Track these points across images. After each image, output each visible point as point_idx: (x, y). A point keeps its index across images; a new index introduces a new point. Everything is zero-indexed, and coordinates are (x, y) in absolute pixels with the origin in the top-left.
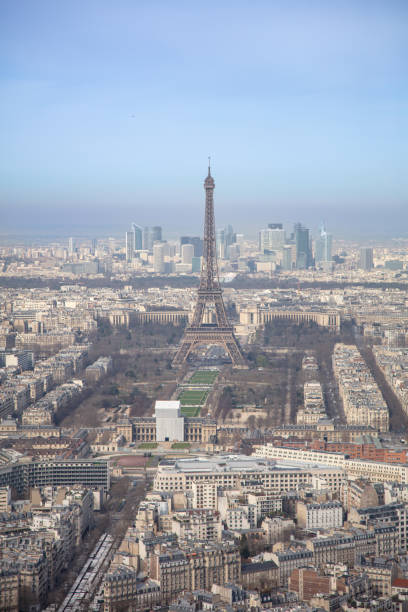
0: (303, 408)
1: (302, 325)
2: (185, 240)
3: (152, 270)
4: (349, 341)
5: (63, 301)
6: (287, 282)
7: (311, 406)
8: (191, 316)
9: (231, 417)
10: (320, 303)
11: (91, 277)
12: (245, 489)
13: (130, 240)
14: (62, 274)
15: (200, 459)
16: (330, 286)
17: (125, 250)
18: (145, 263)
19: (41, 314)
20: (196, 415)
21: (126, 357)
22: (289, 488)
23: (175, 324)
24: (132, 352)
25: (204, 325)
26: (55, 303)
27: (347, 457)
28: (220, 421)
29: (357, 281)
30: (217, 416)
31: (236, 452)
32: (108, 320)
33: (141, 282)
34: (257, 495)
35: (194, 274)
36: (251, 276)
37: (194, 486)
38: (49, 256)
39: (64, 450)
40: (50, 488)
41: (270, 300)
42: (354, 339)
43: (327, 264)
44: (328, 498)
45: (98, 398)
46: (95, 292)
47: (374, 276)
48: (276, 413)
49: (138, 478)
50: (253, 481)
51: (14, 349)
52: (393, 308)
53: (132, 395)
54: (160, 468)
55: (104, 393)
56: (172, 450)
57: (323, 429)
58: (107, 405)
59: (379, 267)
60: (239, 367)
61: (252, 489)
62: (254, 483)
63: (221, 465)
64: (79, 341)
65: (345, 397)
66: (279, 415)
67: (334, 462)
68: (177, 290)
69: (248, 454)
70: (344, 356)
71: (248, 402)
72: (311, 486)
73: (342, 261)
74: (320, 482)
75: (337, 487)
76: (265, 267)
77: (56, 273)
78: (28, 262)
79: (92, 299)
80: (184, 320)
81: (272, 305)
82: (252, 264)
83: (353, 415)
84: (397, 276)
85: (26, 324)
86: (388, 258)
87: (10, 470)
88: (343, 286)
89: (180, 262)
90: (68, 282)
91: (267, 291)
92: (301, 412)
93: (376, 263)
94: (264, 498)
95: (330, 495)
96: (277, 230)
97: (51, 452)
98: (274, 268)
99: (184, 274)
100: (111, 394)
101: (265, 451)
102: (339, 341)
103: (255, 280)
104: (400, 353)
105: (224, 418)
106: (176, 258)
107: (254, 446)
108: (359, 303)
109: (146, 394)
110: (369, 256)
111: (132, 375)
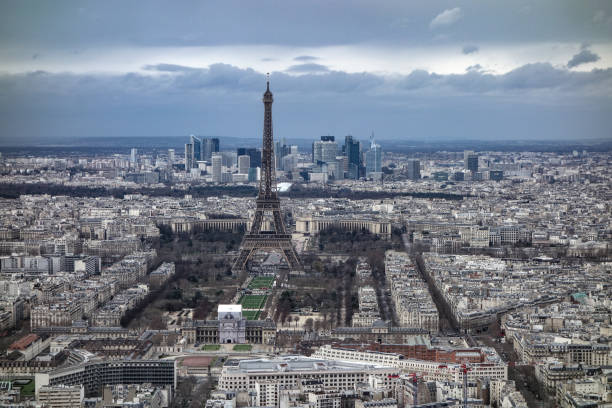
0: (358, 311)
1: (355, 233)
2: (241, 152)
3: (211, 180)
4: (400, 248)
5: (127, 209)
6: (340, 192)
7: (366, 310)
8: (250, 225)
9: (290, 320)
10: (372, 212)
11: (152, 186)
12: (305, 388)
13: (189, 150)
14: (124, 184)
15: (263, 360)
16: (381, 196)
17: (185, 161)
18: (204, 173)
19: (106, 221)
20: (256, 318)
21: (189, 263)
22: (347, 386)
23: (234, 232)
24: (194, 258)
25: (262, 233)
26: (119, 212)
27: (401, 358)
28: (279, 325)
29: (405, 191)
30: (276, 319)
31: (295, 353)
32: (170, 228)
33: (200, 191)
34: (317, 393)
35: (251, 184)
36: (305, 185)
37: (257, 385)
38: (112, 166)
39: (132, 351)
40: (120, 386)
41: (325, 209)
42: (404, 246)
43: (377, 175)
44: (383, 397)
45: (162, 302)
46: (158, 200)
47: (422, 186)
48: (332, 316)
49: (202, 378)
50: (314, 381)
51: (82, 255)
52: (440, 217)
53: (195, 299)
54: (225, 368)
55: (168, 297)
56: (234, 352)
57: (377, 332)
58: (171, 309)
59: (425, 177)
60: (296, 273)
61: (312, 388)
62: (313, 383)
63: (283, 365)
64: (142, 247)
65: (398, 302)
66: (335, 318)
67: (388, 363)
68: (235, 199)
69: (308, 355)
70: (396, 262)
71: (305, 305)
72: (368, 385)
73: (391, 172)
74: (376, 381)
75: (392, 385)
76: (318, 177)
77: (119, 182)
78: (93, 171)
79: (154, 207)
80: (242, 228)
81: (327, 213)
82: (305, 174)
83: (405, 318)
84: (443, 187)
85: (93, 231)
86: (434, 170)
87: (83, 370)
88: (392, 196)
89: (237, 172)
90: (130, 191)
91: (322, 200)
92: (356, 315)
93: (423, 173)
94: (324, 397)
95: (386, 393)
96: (330, 142)
97: (119, 353)
98: (326, 179)
99: (241, 184)
100: (174, 297)
101: (323, 354)
102: (390, 248)
103: (308, 190)
104: (448, 259)
105: (283, 321)
106: (233, 168)
107: (313, 348)
108: (408, 212)
109: (207, 298)
110: (416, 167)
111: (194, 280)
